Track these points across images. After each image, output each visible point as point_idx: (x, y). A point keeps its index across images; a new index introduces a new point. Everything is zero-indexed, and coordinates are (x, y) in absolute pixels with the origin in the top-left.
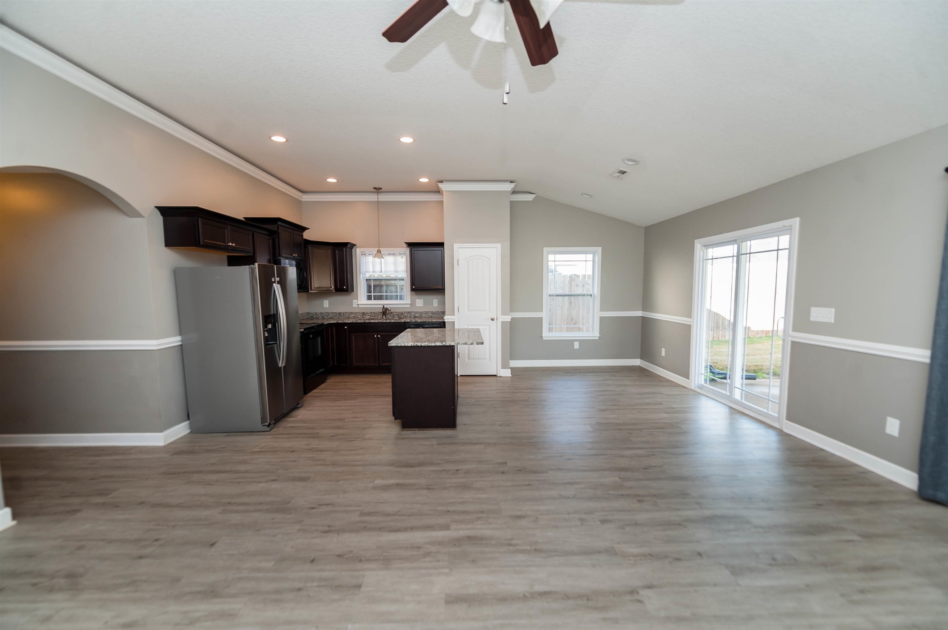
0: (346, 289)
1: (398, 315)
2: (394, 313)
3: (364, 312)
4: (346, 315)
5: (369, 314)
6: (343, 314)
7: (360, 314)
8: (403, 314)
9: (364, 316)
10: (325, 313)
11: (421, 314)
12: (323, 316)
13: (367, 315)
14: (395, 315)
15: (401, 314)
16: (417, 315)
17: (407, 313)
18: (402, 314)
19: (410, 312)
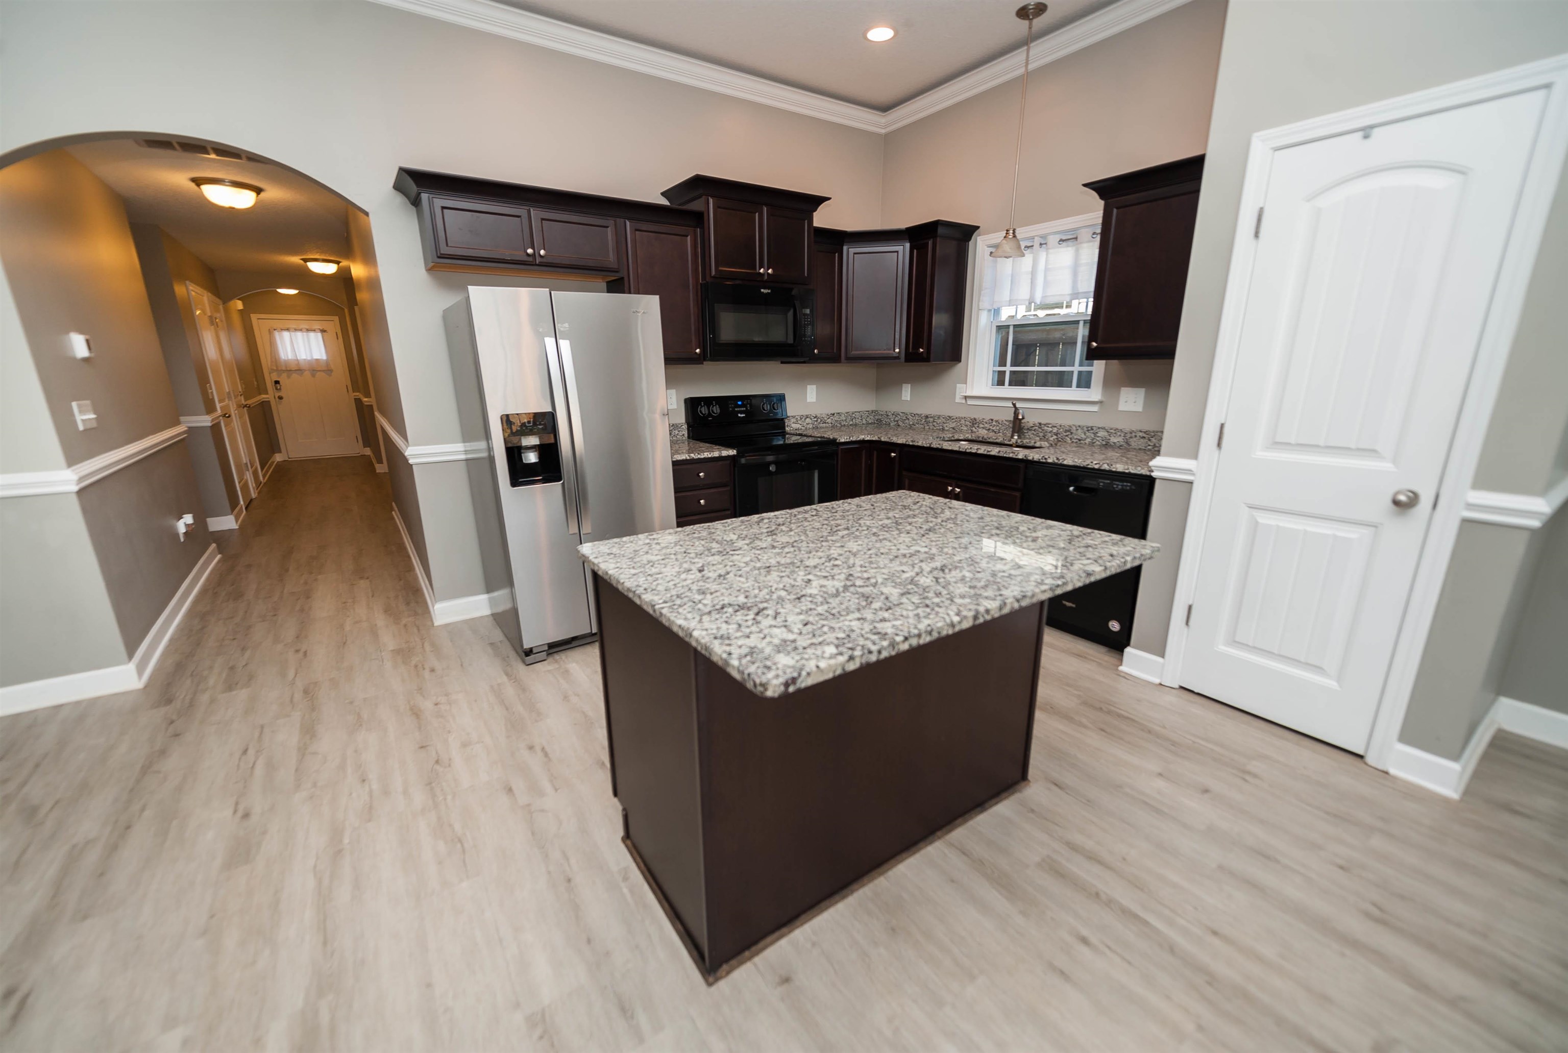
0: (925, 355)
1: (1056, 434)
2: (1046, 428)
3: (975, 419)
4: (939, 421)
5: (986, 425)
6: (932, 419)
7: (967, 423)
8: (1072, 433)
9: (974, 428)
10: (901, 414)
11: (1128, 436)
12: (897, 421)
13: (981, 426)
14: (1051, 432)
15: (1066, 431)
16: (1113, 440)
17: (1085, 429)
18: (1069, 431)
19: (1095, 428)
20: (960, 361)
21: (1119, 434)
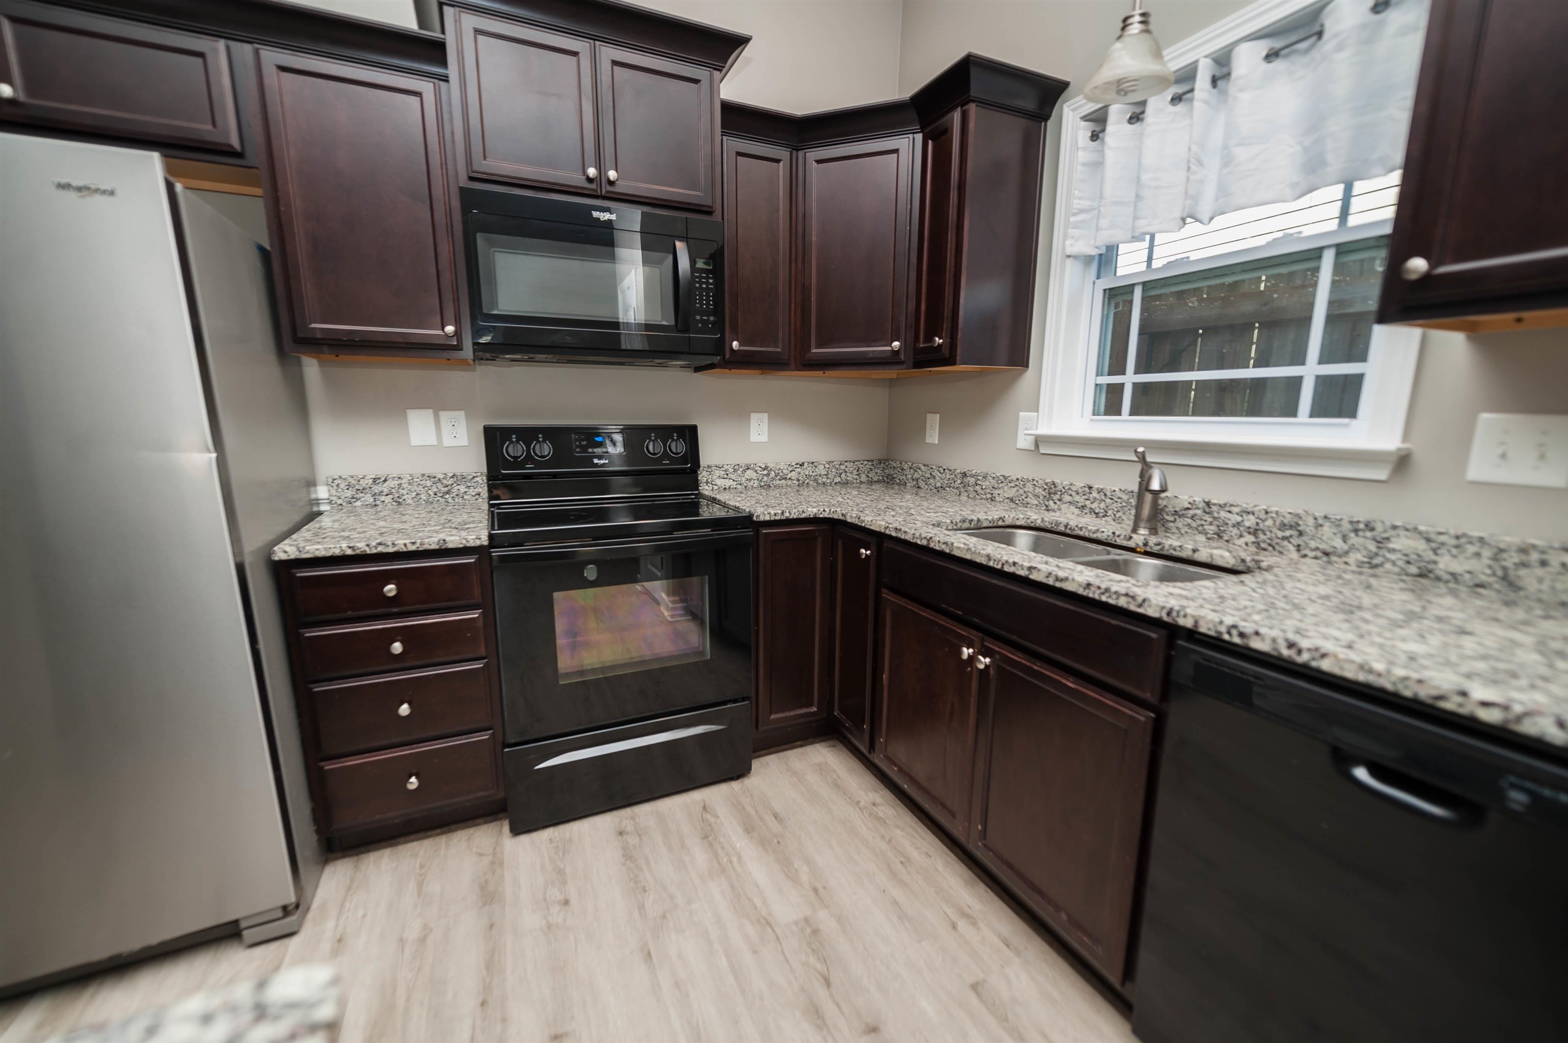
0: (946, 352)
1: (1255, 532)
2: (1223, 514)
3: (1054, 484)
4: (985, 484)
5: (1077, 498)
6: (972, 480)
7: (1038, 490)
8: (1301, 534)
9: (1051, 503)
10: (923, 467)
11: (1511, 559)
12: (917, 480)
13: (1067, 498)
14: (1237, 525)
15: (1283, 526)
16: (1445, 563)
17: (1346, 526)
18: (1294, 526)
19: (1379, 528)
20: (1027, 366)
21: (1471, 549)
